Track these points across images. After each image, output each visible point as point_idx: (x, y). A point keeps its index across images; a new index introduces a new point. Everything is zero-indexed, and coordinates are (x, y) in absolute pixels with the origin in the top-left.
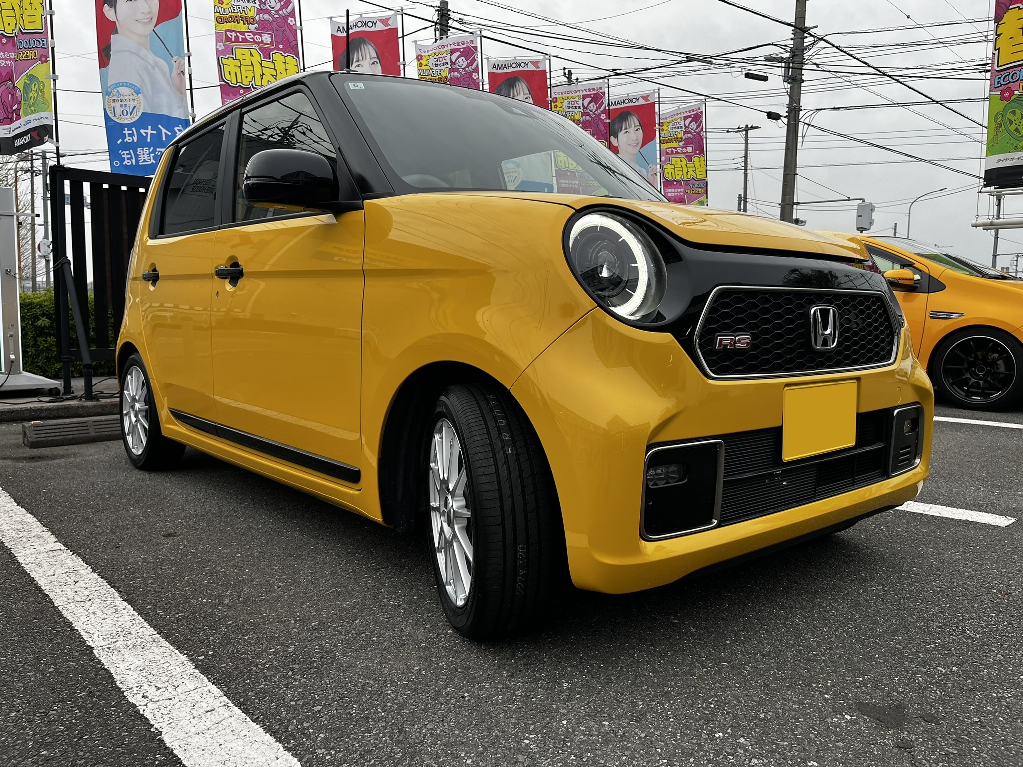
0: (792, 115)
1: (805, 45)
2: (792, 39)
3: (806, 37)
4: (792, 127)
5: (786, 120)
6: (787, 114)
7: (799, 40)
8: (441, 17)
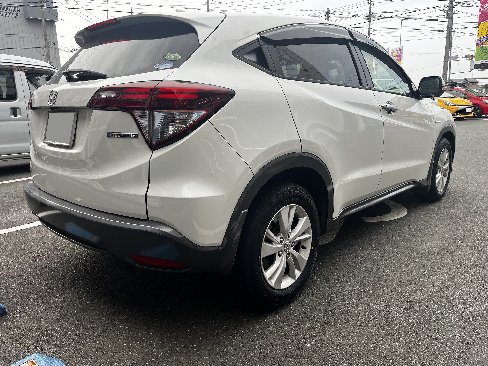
0: (448, 30)
1: (453, 5)
2: (448, 4)
3: (454, 3)
4: (448, 34)
5: (446, 32)
6: (447, 30)
7: (451, 4)
8: (327, 13)
